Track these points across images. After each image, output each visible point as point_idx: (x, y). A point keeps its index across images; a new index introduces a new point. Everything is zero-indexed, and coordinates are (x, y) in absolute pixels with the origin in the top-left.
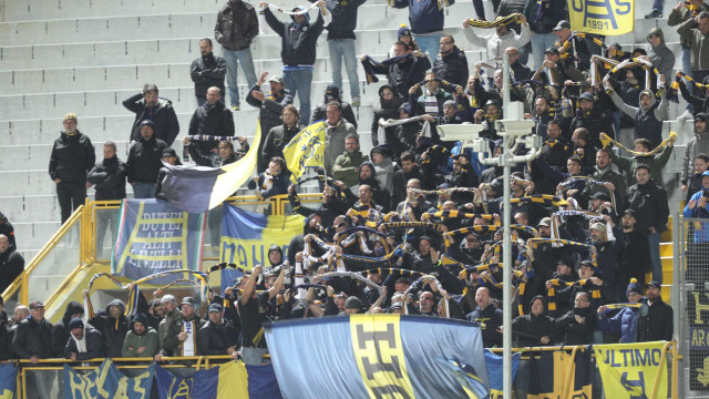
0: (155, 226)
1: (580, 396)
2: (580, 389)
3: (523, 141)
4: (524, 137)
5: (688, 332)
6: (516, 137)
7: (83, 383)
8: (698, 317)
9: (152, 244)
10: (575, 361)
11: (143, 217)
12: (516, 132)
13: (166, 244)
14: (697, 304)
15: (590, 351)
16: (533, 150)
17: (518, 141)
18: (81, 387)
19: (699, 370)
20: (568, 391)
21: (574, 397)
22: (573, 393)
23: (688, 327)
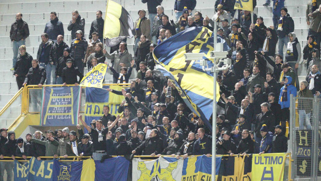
0: (58, 99)
1: (246, 177)
2: (246, 174)
3: (223, 61)
4: (223, 59)
5: (296, 149)
6: (219, 59)
7: (23, 168)
8: (301, 142)
9: (58, 108)
10: (245, 161)
11: (53, 95)
12: (220, 57)
13: (65, 108)
14: (301, 137)
15: (251, 157)
16: (227, 65)
17: (220, 61)
18: (22, 170)
19: (300, 166)
20: (241, 175)
21: (244, 177)
22: (243, 176)
23: (296, 147)
